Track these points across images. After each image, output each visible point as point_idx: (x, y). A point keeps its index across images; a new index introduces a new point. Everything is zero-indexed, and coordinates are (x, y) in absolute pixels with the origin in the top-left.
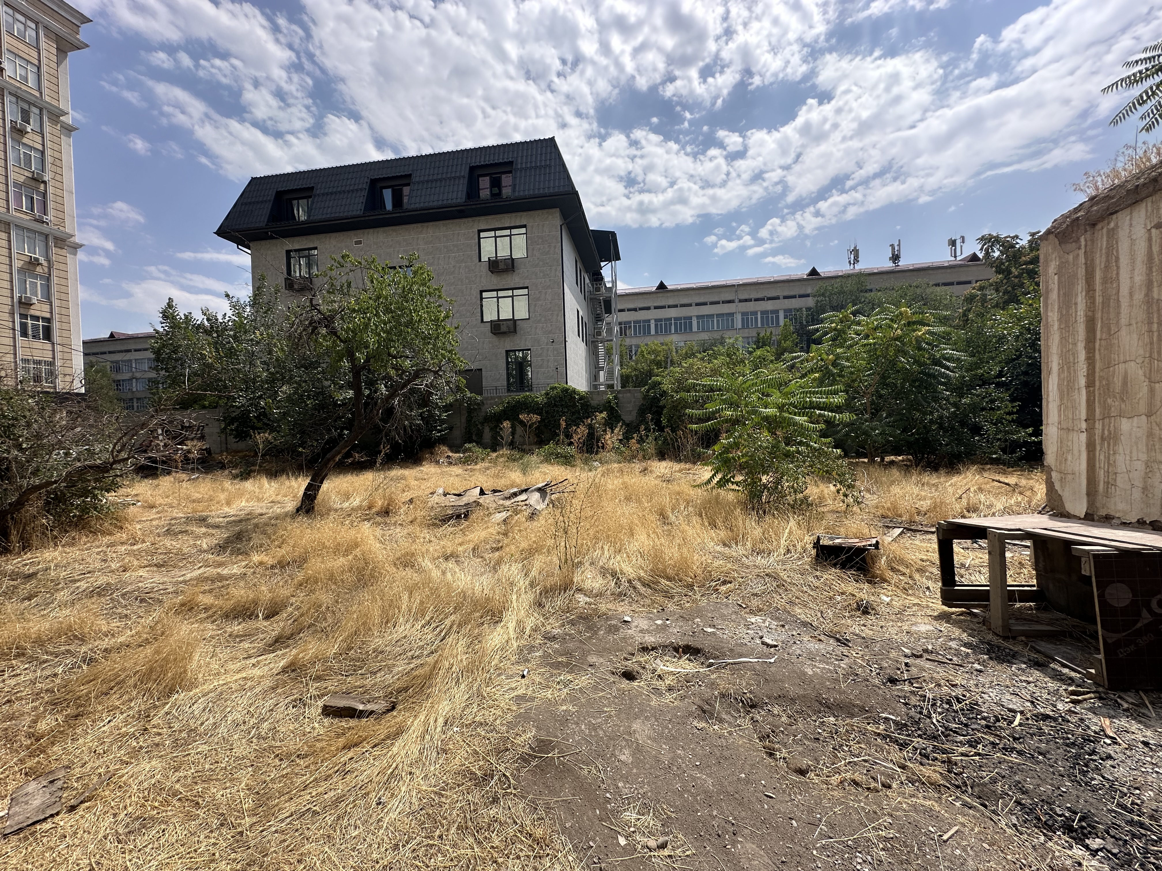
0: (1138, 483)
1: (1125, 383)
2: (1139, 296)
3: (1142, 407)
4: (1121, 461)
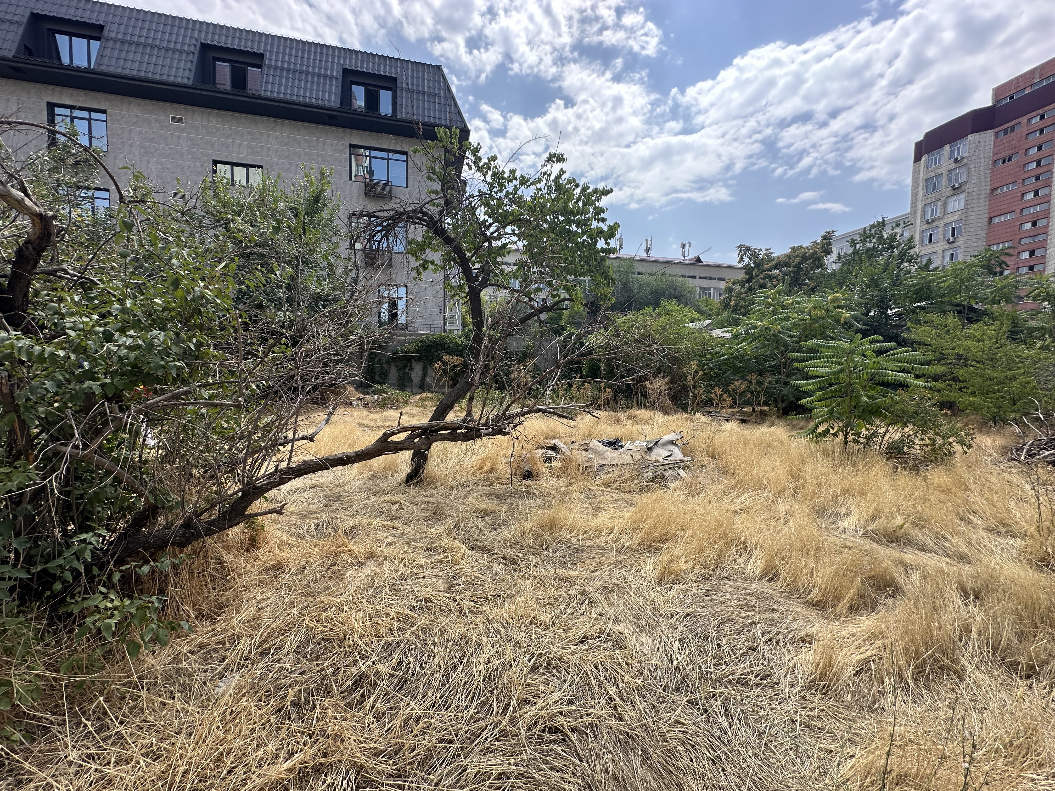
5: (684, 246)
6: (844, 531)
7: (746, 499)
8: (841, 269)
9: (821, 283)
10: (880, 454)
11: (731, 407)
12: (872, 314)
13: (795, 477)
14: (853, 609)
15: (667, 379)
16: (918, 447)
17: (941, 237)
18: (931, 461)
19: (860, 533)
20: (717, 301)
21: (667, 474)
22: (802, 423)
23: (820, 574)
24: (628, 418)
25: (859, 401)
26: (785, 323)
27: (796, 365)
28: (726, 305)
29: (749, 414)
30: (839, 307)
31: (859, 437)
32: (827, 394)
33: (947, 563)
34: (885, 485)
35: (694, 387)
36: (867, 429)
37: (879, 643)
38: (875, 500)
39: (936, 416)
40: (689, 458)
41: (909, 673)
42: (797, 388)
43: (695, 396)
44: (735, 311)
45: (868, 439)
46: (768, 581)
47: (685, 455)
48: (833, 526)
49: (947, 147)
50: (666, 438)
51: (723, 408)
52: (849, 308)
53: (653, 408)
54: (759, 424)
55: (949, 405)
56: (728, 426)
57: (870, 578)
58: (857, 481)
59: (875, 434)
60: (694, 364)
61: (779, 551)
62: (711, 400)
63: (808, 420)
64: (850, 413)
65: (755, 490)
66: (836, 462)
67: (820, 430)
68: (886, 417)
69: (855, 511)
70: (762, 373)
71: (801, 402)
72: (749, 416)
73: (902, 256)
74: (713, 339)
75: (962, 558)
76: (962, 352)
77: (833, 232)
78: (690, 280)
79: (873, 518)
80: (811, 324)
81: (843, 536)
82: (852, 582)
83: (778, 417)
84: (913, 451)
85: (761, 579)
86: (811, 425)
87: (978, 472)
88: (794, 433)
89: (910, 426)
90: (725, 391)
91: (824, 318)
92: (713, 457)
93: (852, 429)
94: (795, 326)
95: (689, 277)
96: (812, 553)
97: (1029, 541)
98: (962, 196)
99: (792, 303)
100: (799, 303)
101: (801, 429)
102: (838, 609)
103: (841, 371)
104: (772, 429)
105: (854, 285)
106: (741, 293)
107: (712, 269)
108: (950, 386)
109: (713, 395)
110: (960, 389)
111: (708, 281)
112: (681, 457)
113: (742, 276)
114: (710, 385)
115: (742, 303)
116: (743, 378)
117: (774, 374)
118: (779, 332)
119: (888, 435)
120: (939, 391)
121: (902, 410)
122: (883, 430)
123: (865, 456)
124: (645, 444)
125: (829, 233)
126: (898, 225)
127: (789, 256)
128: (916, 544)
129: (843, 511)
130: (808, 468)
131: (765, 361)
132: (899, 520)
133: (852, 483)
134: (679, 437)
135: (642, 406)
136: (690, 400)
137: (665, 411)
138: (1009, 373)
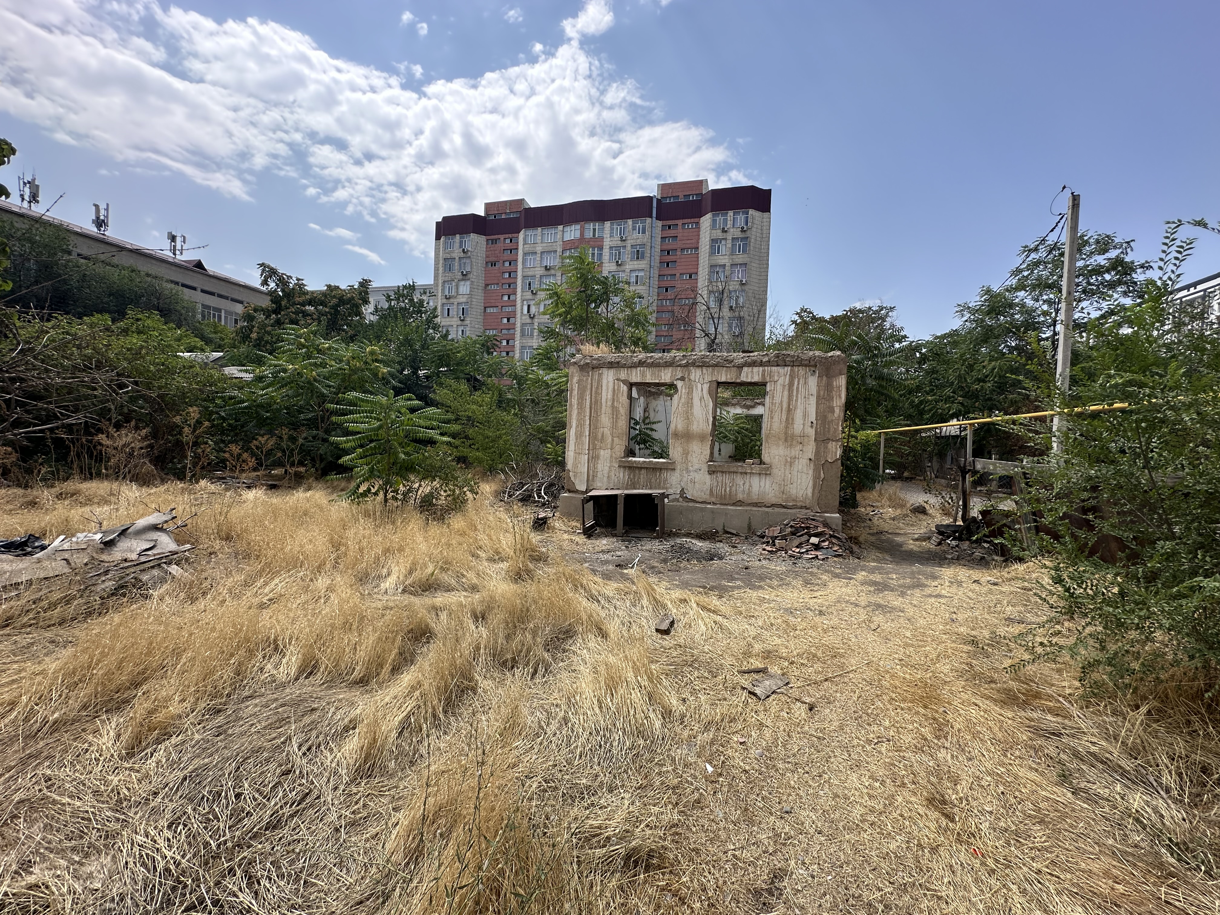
0: (606, 475)
1: (603, 436)
2: (609, 403)
3: (609, 446)
4: (600, 467)
5: (173, 238)
6: (386, 592)
7: (278, 585)
8: (378, 322)
9: (359, 332)
10: (415, 508)
11: (255, 470)
12: (406, 372)
13: (336, 545)
14: (396, 670)
15: (144, 432)
16: (443, 498)
17: (455, 313)
18: (453, 510)
19: (400, 590)
20: (231, 328)
21: (145, 577)
22: (343, 484)
23: (363, 647)
24: (60, 496)
25: (397, 457)
26: (321, 370)
27: (334, 419)
28: (244, 336)
29: (280, 478)
30: (377, 361)
31: (398, 494)
32: (367, 450)
33: (465, 596)
34: (419, 538)
35: (196, 444)
36: (404, 485)
37: (417, 693)
38: (412, 554)
39: (454, 470)
40: (188, 546)
41: (441, 709)
42: (336, 445)
43: (197, 457)
44: (259, 344)
45: (405, 495)
46: (306, 678)
47: (179, 542)
48: (376, 590)
49: (458, 236)
50: (142, 523)
51: (243, 471)
52: (386, 364)
53: (117, 475)
54: (293, 488)
55: (462, 460)
56: (251, 495)
57: (409, 632)
58: (396, 538)
59: (410, 491)
60: (194, 412)
61: (319, 636)
62: (224, 461)
63: (349, 479)
64: (389, 470)
65: (289, 571)
66: (378, 522)
67: (361, 490)
68: (419, 472)
69: (395, 569)
70: (295, 426)
71: (341, 461)
72: (280, 480)
73: (429, 321)
74: (225, 379)
75: (474, 588)
76: (470, 414)
77: (370, 281)
78: (186, 290)
79: (410, 572)
80: (350, 375)
81: (385, 598)
82: (393, 643)
83: (316, 479)
84: (440, 502)
85: (297, 679)
86: (353, 485)
87: (482, 514)
88: (334, 496)
89: (438, 479)
90: (246, 448)
91: (362, 370)
92: (228, 538)
93: (391, 487)
94: (331, 375)
95: (184, 285)
96: (354, 627)
97: (511, 562)
98: (468, 283)
99: (329, 349)
100: (337, 350)
101: (342, 490)
102: (381, 676)
103: (380, 427)
104: (309, 494)
105: (390, 341)
106: (265, 325)
107: (222, 283)
108: (463, 443)
109: (227, 455)
110: (470, 446)
111: (215, 298)
112: (172, 546)
113: (266, 303)
114: (223, 441)
115: (267, 338)
116: (271, 433)
117: (311, 428)
118: (315, 380)
119: (421, 489)
120: (457, 447)
121: (431, 465)
122: (416, 485)
123: (403, 512)
124: (98, 536)
125: (366, 280)
126: (425, 293)
127: (324, 294)
128: (444, 587)
129: (385, 571)
130: (350, 533)
131: (300, 412)
132: (430, 569)
133: (391, 541)
134: (170, 517)
135: (90, 475)
136: (188, 462)
137: (143, 480)
138: (498, 433)
